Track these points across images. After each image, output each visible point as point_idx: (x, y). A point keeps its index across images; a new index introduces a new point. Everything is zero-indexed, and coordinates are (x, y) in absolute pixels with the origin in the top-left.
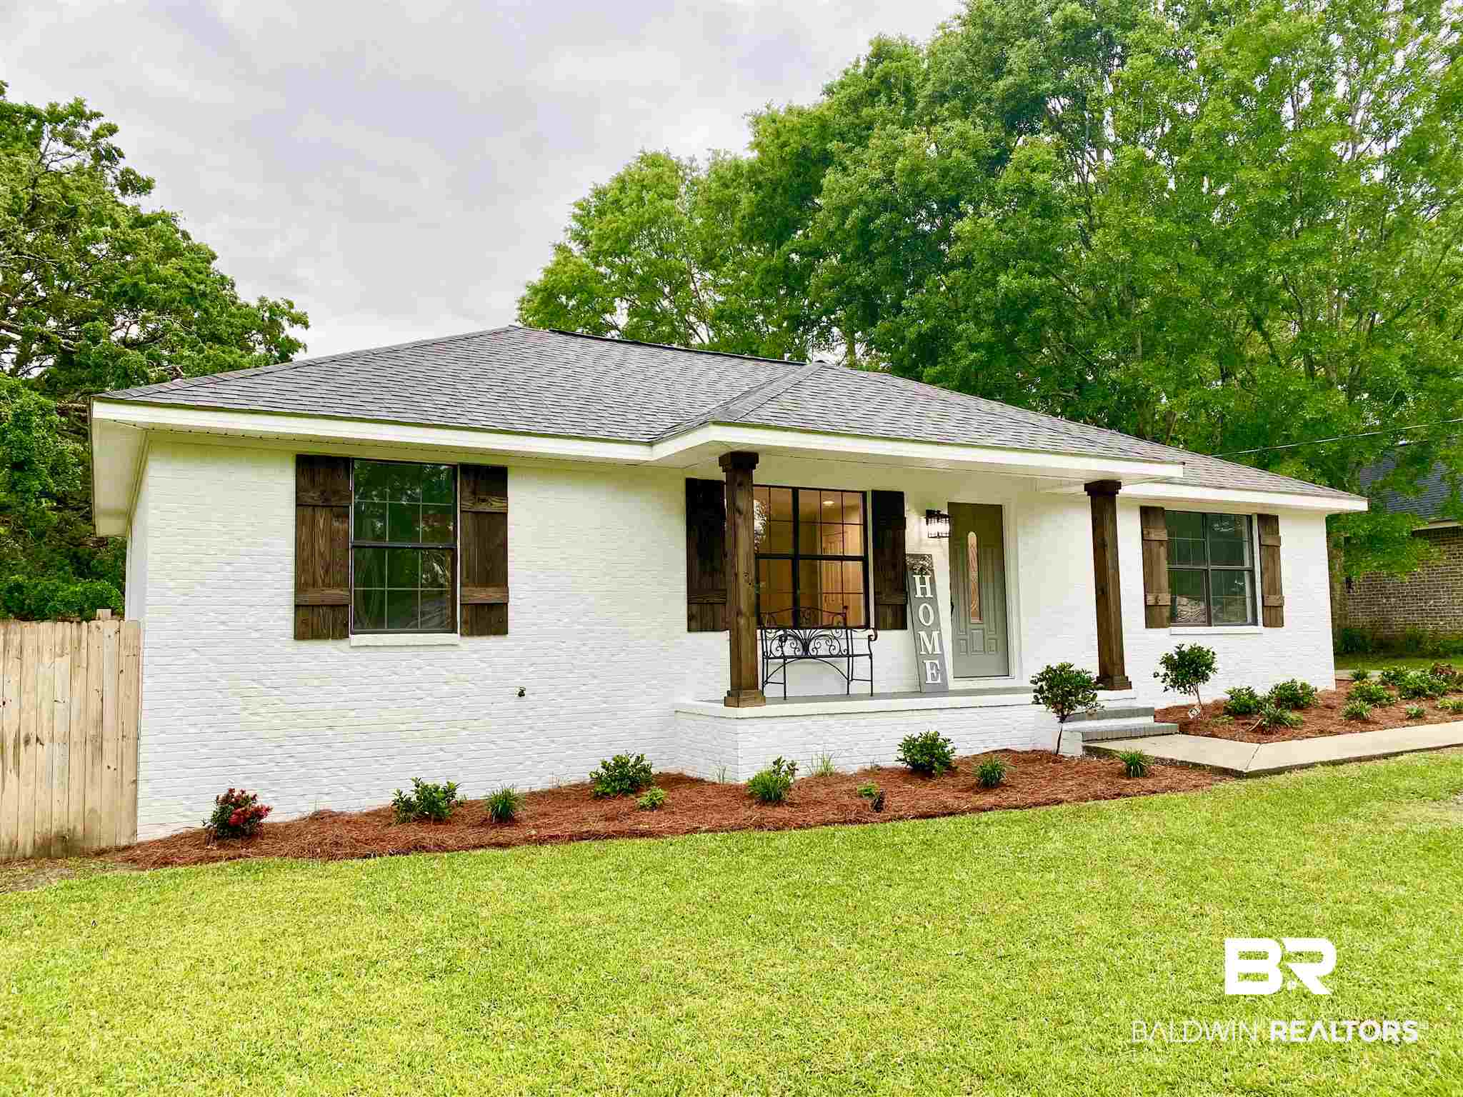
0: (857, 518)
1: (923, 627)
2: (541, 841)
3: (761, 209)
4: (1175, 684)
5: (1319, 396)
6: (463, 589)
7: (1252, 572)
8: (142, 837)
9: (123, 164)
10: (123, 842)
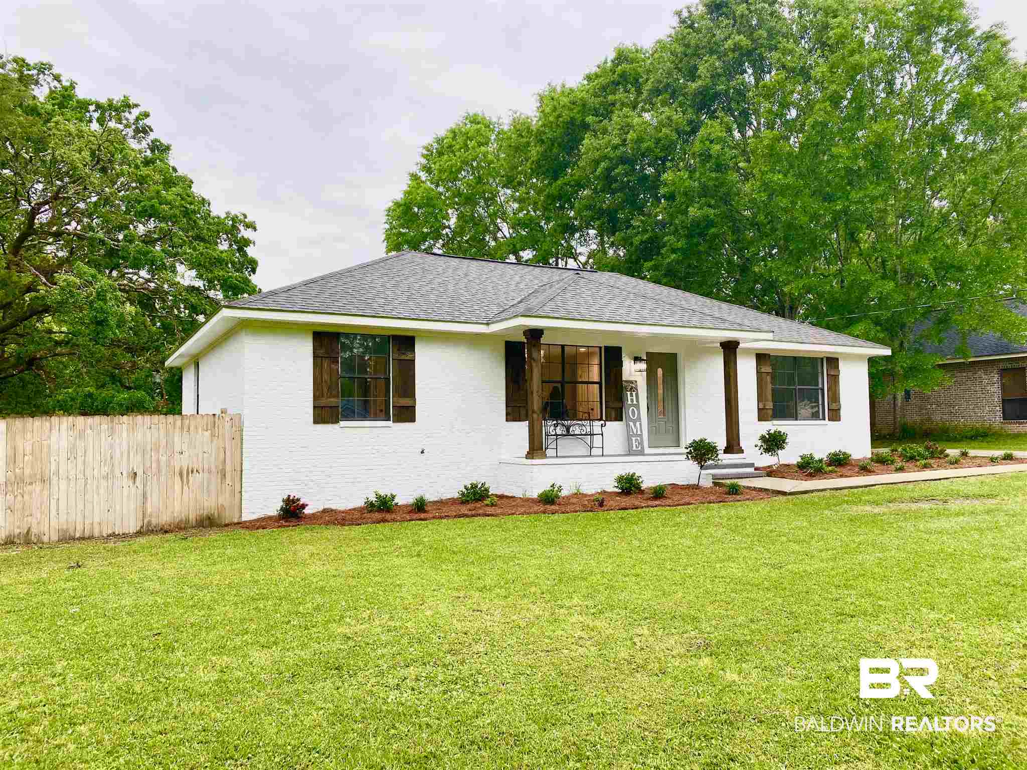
0: (596, 361)
1: (632, 420)
2: (441, 518)
3: (544, 156)
4: (767, 450)
5: (880, 282)
6: (395, 399)
7: (823, 390)
8: (244, 519)
9: (152, 136)
10: (236, 521)
